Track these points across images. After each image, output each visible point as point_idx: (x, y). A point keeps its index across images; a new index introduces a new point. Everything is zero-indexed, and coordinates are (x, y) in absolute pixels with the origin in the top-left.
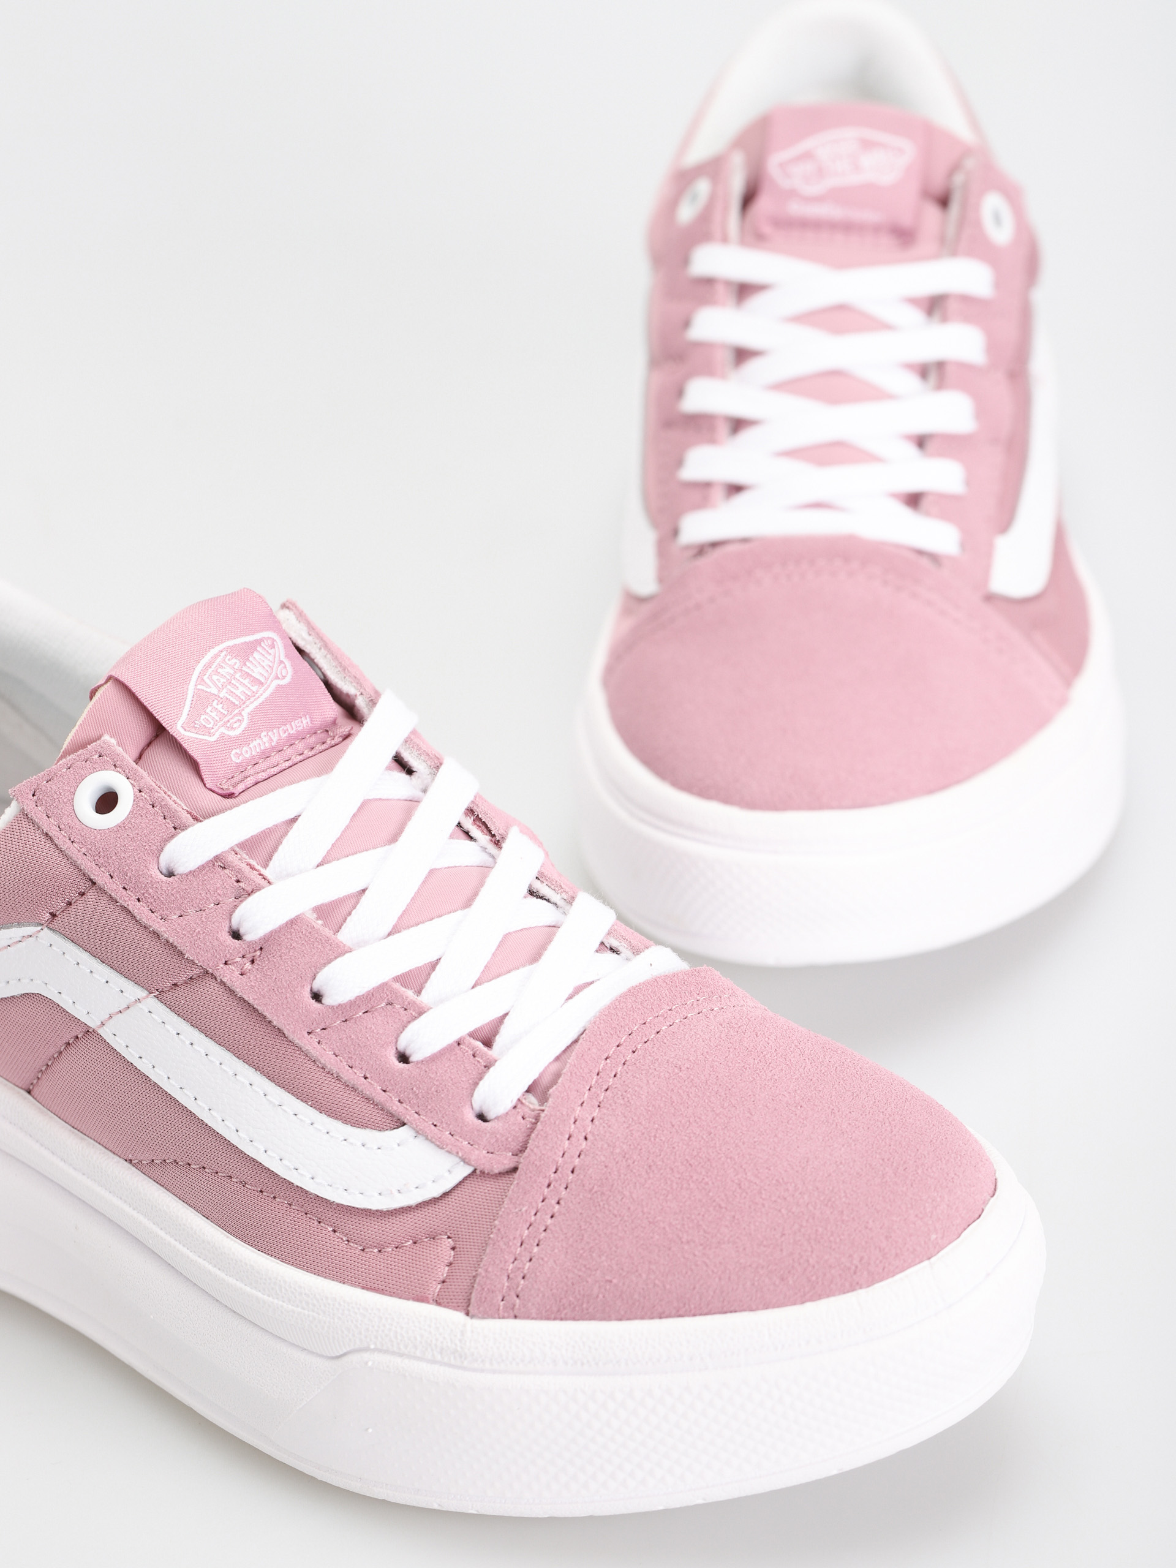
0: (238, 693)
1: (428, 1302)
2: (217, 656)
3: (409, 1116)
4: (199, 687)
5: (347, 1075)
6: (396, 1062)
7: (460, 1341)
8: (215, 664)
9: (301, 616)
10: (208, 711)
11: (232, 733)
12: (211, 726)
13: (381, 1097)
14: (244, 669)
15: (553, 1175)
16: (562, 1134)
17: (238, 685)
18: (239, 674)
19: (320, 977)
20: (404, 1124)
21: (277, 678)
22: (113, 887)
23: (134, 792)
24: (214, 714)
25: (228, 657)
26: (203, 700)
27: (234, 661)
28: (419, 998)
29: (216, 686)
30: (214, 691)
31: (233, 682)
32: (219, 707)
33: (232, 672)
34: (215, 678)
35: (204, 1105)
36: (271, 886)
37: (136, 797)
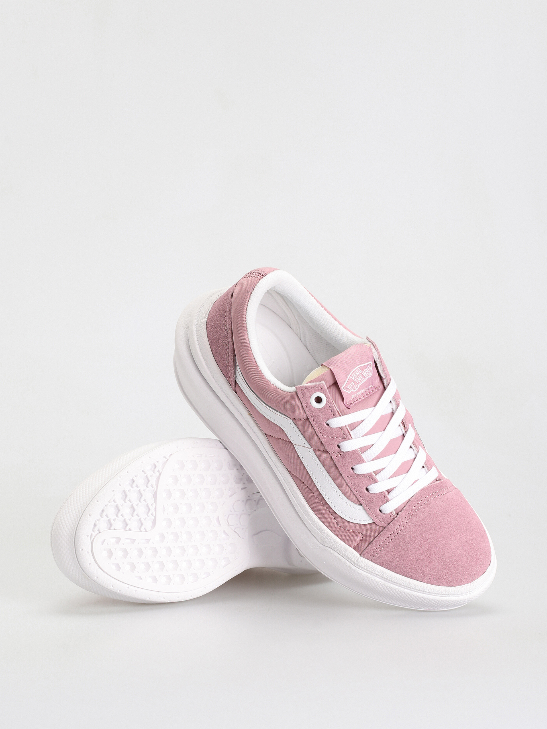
0: (359, 380)
1: (352, 547)
2: (357, 369)
3: (364, 504)
4: (351, 377)
5: (353, 489)
6: (365, 490)
7: (356, 561)
8: (356, 371)
9: (378, 352)
10: (351, 384)
11: (354, 391)
12: (350, 389)
13: (359, 497)
14: (362, 373)
15: (393, 533)
16: (398, 524)
17: (359, 378)
18: (361, 375)
19: (355, 466)
20: (361, 505)
21: (369, 376)
22: (313, 423)
23: (326, 402)
24: (351, 385)
25: (360, 370)
26: (350, 380)
27: (361, 371)
28: (376, 476)
29: (354, 378)
30: (354, 379)
31: (359, 377)
32: (353, 384)
33: (359, 374)
34: (355, 375)
35: (314, 477)
36: (352, 440)
37: (326, 403)
